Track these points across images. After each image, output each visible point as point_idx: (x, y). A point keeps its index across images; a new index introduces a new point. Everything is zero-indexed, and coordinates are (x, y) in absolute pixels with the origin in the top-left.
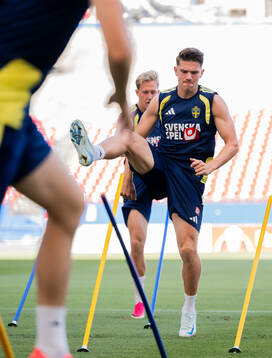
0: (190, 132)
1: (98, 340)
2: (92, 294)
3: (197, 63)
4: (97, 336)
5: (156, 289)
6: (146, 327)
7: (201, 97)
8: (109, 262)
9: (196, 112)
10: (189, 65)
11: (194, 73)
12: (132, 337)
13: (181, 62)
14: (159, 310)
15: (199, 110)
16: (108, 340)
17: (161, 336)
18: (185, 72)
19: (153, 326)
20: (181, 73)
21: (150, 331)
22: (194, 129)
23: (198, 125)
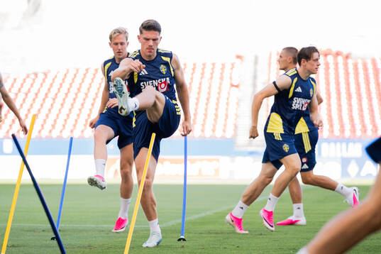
0: (163, 85)
1: (14, 249)
2: (9, 212)
3: (157, 33)
4: (13, 246)
5: (61, 208)
6: (53, 239)
7: (164, 58)
8: (23, 186)
9: (163, 69)
10: (150, 34)
11: (154, 40)
12: (41, 247)
13: (144, 31)
14: (63, 225)
15: (165, 67)
16: (22, 249)
17: (64, 246)
18: (148, 39)
19: (57, 238)
20: (144, 41)
21: (55, 242)
22: (165, 82)
23: (168, 79)
